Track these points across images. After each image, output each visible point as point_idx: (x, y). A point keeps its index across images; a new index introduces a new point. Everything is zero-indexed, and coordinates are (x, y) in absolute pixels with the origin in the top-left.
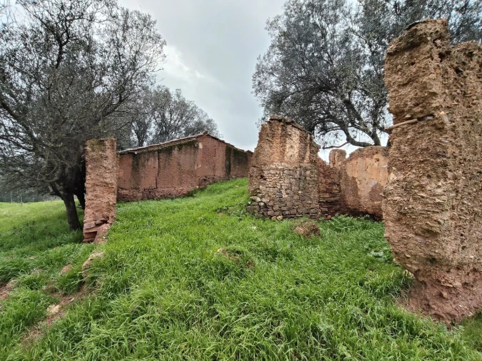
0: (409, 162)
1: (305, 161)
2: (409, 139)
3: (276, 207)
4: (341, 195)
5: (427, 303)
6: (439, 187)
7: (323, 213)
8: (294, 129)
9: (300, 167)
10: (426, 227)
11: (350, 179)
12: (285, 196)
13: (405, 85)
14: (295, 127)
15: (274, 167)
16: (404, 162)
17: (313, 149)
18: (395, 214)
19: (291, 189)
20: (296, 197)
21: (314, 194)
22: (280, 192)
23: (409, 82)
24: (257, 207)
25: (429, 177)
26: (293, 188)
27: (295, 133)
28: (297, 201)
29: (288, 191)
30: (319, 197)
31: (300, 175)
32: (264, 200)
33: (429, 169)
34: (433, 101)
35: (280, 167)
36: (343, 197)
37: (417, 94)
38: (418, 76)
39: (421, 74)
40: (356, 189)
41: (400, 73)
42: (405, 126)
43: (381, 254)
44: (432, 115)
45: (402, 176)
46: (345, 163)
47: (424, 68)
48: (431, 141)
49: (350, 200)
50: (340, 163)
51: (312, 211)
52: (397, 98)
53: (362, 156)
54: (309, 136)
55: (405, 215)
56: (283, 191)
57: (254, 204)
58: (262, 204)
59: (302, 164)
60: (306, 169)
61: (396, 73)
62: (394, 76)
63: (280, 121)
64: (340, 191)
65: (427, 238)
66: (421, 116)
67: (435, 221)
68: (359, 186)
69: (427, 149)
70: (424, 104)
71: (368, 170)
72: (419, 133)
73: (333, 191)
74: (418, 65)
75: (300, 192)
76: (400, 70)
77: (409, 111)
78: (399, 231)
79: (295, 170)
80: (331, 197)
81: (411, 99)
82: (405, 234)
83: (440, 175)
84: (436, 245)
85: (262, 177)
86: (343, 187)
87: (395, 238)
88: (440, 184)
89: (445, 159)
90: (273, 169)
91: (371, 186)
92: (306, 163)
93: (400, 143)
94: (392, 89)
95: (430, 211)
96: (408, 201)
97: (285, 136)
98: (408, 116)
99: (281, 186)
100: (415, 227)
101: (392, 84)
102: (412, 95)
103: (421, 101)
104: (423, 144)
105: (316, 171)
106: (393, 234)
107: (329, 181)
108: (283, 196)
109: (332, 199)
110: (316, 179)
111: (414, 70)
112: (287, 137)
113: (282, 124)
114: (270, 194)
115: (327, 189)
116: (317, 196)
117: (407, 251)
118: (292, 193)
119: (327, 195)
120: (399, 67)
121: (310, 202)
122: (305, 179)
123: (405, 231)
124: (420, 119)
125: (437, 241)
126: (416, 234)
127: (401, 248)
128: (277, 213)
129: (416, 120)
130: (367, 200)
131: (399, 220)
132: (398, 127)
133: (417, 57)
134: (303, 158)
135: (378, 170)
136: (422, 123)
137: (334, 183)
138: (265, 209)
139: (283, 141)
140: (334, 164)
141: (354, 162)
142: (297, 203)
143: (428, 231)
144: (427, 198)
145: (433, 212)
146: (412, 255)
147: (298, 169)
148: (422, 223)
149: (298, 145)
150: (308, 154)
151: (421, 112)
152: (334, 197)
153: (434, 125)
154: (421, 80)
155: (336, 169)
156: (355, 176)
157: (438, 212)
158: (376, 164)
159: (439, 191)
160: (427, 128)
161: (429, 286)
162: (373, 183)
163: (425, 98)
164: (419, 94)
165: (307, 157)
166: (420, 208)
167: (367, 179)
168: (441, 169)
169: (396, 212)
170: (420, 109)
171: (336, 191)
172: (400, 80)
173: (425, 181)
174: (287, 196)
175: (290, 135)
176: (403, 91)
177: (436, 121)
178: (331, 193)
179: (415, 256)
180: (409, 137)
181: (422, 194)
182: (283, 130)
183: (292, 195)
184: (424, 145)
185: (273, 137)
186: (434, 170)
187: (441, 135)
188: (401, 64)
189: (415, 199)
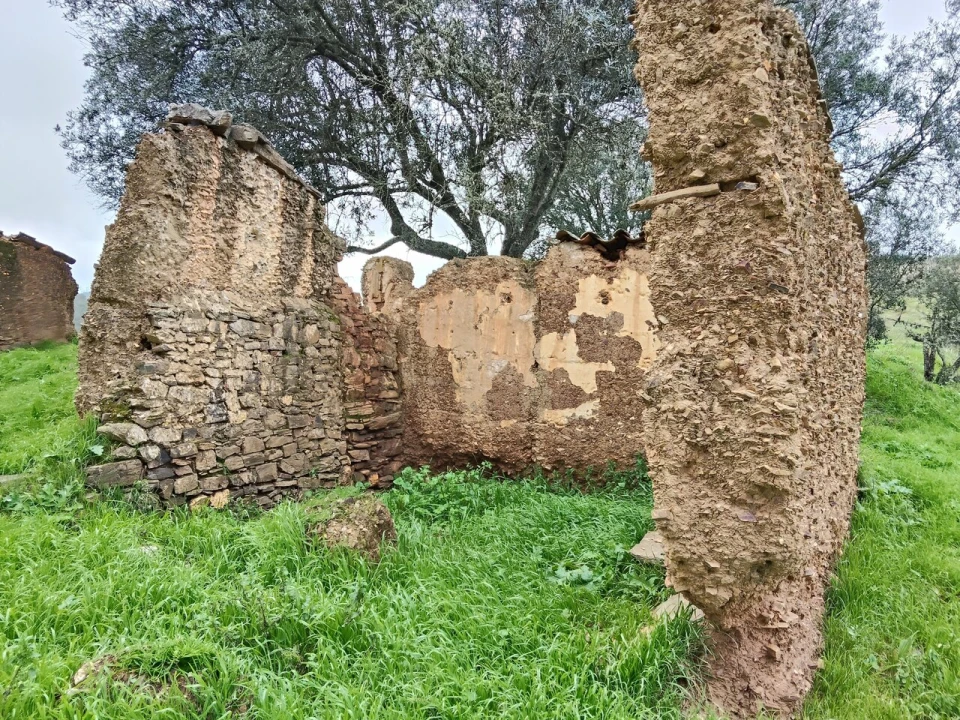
0: (703, 304)
1: (299, 290)
2: (698, 238)
3: (207, 462)
4: (404, 406)
5: (745, 684)
6: (776, 370)
7: (358, 466)
8: (263, 169)
9: (286, 311)
10: (759, 479)
11: (432, 354)
12: (237, 416)
13: (693, 83)
14: (269, 164)
15: (194, 304)
16: (688, 303)
17: (324, 249)
18: (681, 451)
19: (258, 390)
20: (274, 418)
21: (331, 406)
22: (222, 402)
23: (704, 77)
24: (133, 465)
25: (752, 343)
26: (264, 385)
27: (268, 186)
28: (277, 431)
29: (249, 398)
30: (345, 415)
31: (287, 338)
32: (161, 436)
33: (751, 322)
34: (759, 142)
35: (217, 309)
36: (410, 411)
37: (724, 114)
38: (728, 64)
39: (736, 62)
40: (448, 385)
41: (680, 46)
42: (689, 201)
43: (585, 572)
44: (754, 179)
45: (686, 341)
46: (415, 303)
47: (743, 48)
48: (751, 249)
49: (432, 418)
50: (399, 303)
51: (325, 462)
52: (672, 118)
53: (465, 284)
54: (312, 201)
55: (704, 449)
56: (231, 399)
57: (118, 452)
58: (153, 452)
59: (288, 300)
60: (304, 320)
61: (671, 43)
62: (665, 50)
63: (217, 131)
64: (402, 393)
65: (759, 507)
66: (728, 177)
67: (782, 460)
68: (456, 376)
69: (746, 270)
70: (739, 145)
71: (481, 326)
72: (723, 224)
73: (384, 394)
74: (728, 35)
75: (287, 400)
76: (683, 36)
77: (700, 160)
78: (691, 498)
79: (267, 320)
80: (376, 414)
81: (709, 127)
82: (706, 504)
83: (774, 338)
84: (779, 524)
85: (146, 343)
86: (409, 379)
87: (682, 521)
88: (777, 361)
89: (785, 297)
90: (194, 314)
91: (491, 374)
92: (301, 299)
93: (677, 246)
94: (659, 89)
95: (767, 436)
96: (710, 409)
97: (234, 190)
98: (698, 173)
99: (224, 379)
100: (731, 482)
101: (659, 73)
102: (711, 116)
103: (732, 137)
104: (734, 255)
105: (333, 325)
106: (677, 509)
107: (372, 361)
108: (233, 417)
109: (381, 419)
110: (334, 353)
111: (719, 47)
112: (239, 196)
113: (222, 143)
114: (182, 411)
115: (366, 386)
116: (338, 410)
117: (711, 551)
118: (260, 404)
119: (367, 409)
120: (680, 28)
121: (317, 433)
122: (302, 352)
123: (706, 496)
124: (725, 186)
125: (783, 512)
126: (734, 501)
127: (696, 547)
128: (211, 483)
129: (715, 187)
130: (479, 417)
131: (689, 465)
132: (670, 201)
133: (726, 13)
134: (294, 280)
135: (510, 326)
136: (730, 196)
137: (386, 368)
138: (166, 471)
139: (227, 211)
140: (380, 304)
141: (441, 300)
142: (276, 441)
143: (763, 489)
144: (756, 400)
145: (776, 437)
146: (722, 561)
147: (280, 317)
148: (751, 471)
149: (276, 228)
150: (308, 264)
151: (730, 167)
152: (386, 412)
153: (760, 206)
154: (734, 78)
155: (390, 323)
156: (447, 346)
157: (784, 437)
158: (504, 310)
159: (779, 381)
160: (742, 212)
161: (745, 637)
162: (498, 365)
163: (743, 130)
164: (730, 115)
165: (305, 277)
166: (743, 428)
167: (480, 353)
168: (777, 325)
169: (683, 445)
170: (728, 159)
171: (392, 394)
172: (681, 66)
173: (743, 354)
174: (243, 414)
175: (251, 191)
176: (690, 100)
177: (764, 196)
178: (377, 400)
179: (730, 561)
180: (699, 232)
181: (743, 391)
182: (226, 167)
183: (262, 410)
184: (736, 257)
185: (189, 191)
186: (763, 325)
187: (774, 234)
188: (686, 22)
189: (727, 405)
